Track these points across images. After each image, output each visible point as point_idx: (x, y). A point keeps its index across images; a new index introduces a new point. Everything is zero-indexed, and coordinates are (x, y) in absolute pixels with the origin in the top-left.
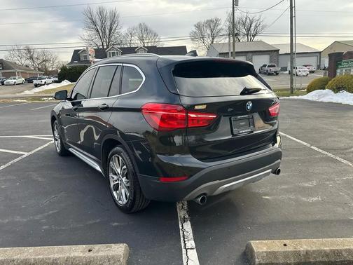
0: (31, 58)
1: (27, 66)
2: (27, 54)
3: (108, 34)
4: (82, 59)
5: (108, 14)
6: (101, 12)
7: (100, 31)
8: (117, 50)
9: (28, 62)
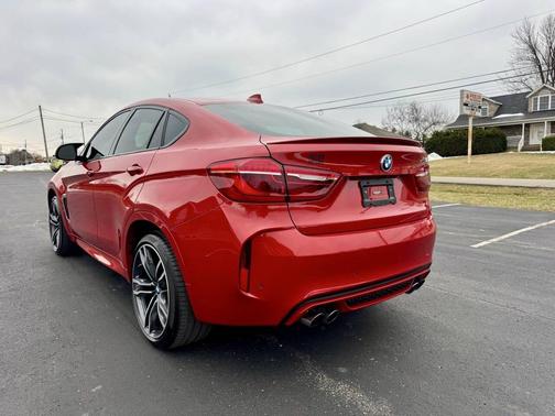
1: (407, 133)
2: (410, 114)
9: (410, 127)
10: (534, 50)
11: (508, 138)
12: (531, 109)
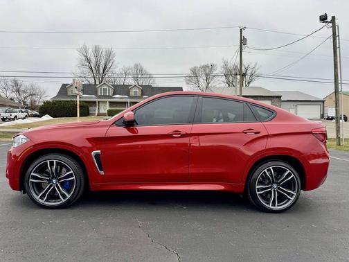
0: (18, 91)
1: (11, 99)
2: (13, 87)
3: (101, 72)
4: (70, 93)
5: (104, 53)
6: (97, 50)
7: (93, 69)
8: (109, 87)
9: (14, 95)
10: (89, 61)
11: (90, 108)
12: (99, 94)
